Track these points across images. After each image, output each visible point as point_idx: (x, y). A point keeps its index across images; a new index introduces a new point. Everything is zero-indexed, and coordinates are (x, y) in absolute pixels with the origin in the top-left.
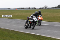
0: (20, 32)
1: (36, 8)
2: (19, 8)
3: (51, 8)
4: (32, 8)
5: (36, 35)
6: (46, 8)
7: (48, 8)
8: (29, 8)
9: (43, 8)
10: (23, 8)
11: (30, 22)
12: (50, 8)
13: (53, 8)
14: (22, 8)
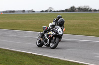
0: (8, 50)
1: (34, 12)
2: (6, 12)
3: (60, 11)
4: (29, 11)
5: (34, 55)
6: (51, 11)
7: (55, 11)
8: (24, 11)
9: (46, 11)
10: (14, 11)
11: (50, 35)
12: (58, 11)
13: (63, 11)
14: (11, 12)
